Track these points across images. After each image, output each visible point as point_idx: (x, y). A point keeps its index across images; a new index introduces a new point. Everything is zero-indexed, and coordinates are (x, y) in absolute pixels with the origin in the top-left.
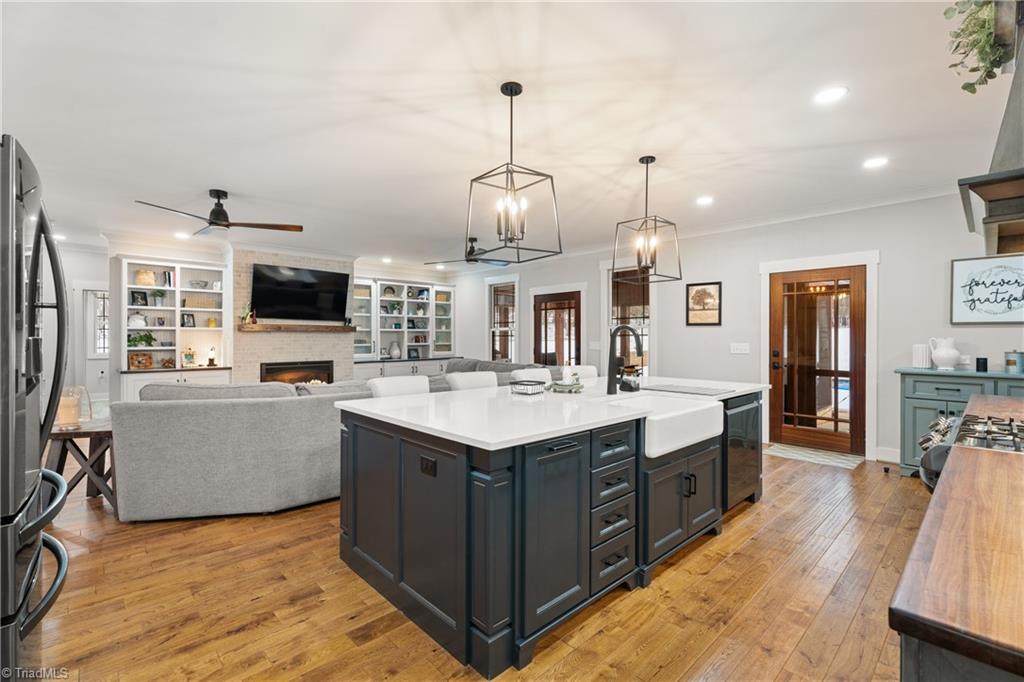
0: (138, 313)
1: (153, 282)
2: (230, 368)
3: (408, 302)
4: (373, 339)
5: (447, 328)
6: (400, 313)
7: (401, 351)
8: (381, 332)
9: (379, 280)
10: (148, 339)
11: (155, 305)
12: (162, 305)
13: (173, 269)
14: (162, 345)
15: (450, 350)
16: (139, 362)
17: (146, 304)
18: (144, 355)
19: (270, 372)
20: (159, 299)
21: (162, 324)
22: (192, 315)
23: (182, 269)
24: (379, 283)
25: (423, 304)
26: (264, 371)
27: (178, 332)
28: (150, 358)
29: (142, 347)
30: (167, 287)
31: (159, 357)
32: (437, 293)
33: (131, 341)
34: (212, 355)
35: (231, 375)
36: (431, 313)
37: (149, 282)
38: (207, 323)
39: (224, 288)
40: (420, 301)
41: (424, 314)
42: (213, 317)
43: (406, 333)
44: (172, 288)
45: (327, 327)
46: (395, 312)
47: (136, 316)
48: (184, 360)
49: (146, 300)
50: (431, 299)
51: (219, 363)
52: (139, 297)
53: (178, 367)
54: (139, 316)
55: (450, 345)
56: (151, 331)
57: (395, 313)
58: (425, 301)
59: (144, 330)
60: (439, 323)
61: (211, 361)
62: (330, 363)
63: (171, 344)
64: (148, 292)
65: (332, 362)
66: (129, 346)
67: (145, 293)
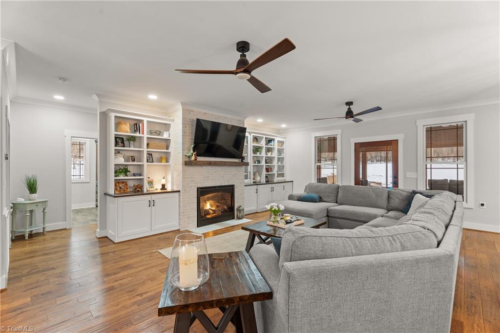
0: (119, 152)
1: (129, 130)
2: (179, 191)
3: (266, 147)
4: (249, 171)
5: (281, 163)
6: (260, 154)
7: (261, 178)
8: (253, 166)
9: (253, 133)
10: (125, 171)
11: (130, 147)
12: (134, 147)
13: (142, 121)
14: (134, 175)
15: (283, 176)
16: (120, 188)
17: (124, 146)
18: (123, 182)
19: (203, 193)
20: (132, 142)
21: (134, 160)
22: (151, 154)
23: (147, 121)
24: (252, 134)
25: (271, 148)
26: (199, 193)
27: (145, 166)
28: (126, 185)
30: (137, 134)
31: (131, 184)
32: (278, 141)
33: (117, 173)
34: (163, 181)
35: (180, 195)
36: (275, 154)
37: (126, 131)
38: (160, 160)
39: (171, 136)
40: (270, 146)
41: (271, 155)
42: (164, 156)
43: (264, 166)
44: (141, 135)
45: (235, 163)
47: (118, 154)
48: (149, 186)
49: (124, 144)
50: (275, 145)
51: (169, 188)
52: (120, 141)
53: (145, 191)
54: (121, 155)
55: (283, 174)
56: (127, 165)
57: (258, 154)
58: (272, 147)
59: (123, 165)
60: (279, 159)
61: (163, 187)
62: (233, 186)
63: (140, 175)
64: (125, 138)
65: (235, 185)
66: (115, 176)
67: (123, 138)
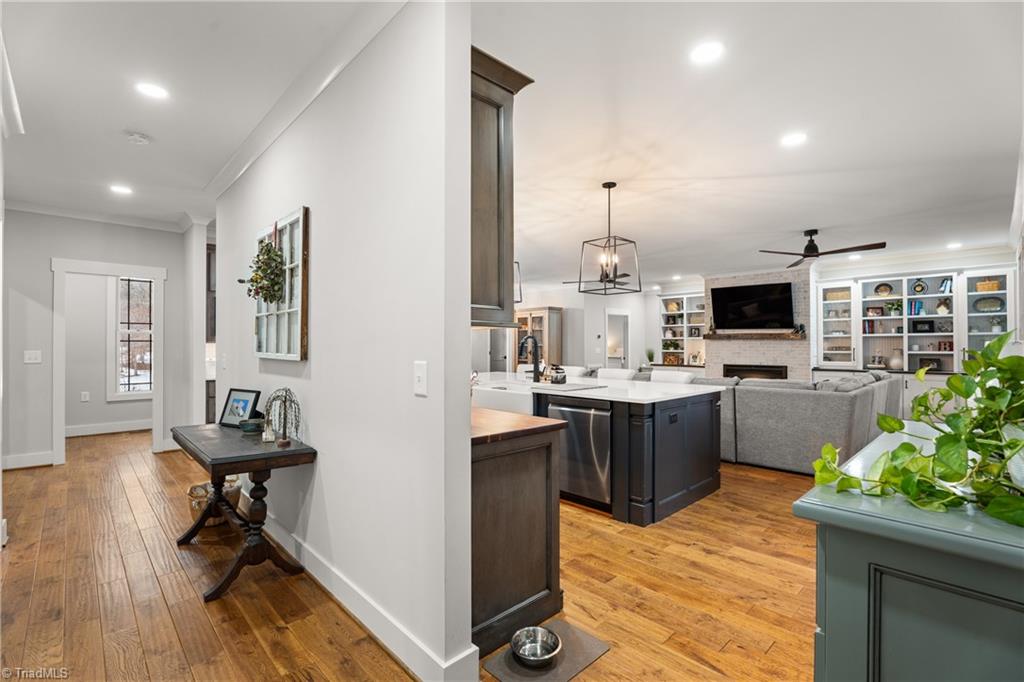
4: (853, 346)
6: (901, 314)
9: (862, 278)
16: (670, 359)
19: (730, 371)
25: (945, 298)
26: (727, 371)
29: (672, 350)
32: (969, 280)
36: (960, 310)
37: (673, 309)
40: (938, 295)
43: (906, 338)
46: (892, 313)
48: (691, 359)
50: (958, 290)
53: (685, 363)
57: (894, 315)
58: (947, 294)
62: (783, 368)
65: (786, 367)
